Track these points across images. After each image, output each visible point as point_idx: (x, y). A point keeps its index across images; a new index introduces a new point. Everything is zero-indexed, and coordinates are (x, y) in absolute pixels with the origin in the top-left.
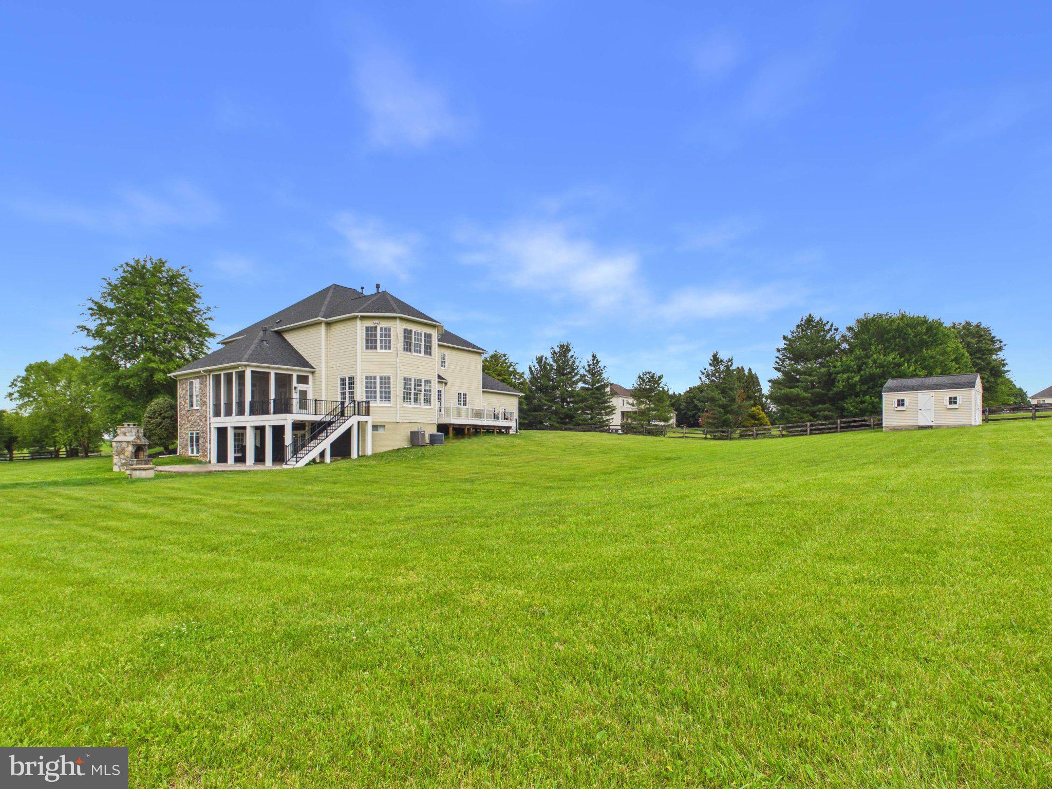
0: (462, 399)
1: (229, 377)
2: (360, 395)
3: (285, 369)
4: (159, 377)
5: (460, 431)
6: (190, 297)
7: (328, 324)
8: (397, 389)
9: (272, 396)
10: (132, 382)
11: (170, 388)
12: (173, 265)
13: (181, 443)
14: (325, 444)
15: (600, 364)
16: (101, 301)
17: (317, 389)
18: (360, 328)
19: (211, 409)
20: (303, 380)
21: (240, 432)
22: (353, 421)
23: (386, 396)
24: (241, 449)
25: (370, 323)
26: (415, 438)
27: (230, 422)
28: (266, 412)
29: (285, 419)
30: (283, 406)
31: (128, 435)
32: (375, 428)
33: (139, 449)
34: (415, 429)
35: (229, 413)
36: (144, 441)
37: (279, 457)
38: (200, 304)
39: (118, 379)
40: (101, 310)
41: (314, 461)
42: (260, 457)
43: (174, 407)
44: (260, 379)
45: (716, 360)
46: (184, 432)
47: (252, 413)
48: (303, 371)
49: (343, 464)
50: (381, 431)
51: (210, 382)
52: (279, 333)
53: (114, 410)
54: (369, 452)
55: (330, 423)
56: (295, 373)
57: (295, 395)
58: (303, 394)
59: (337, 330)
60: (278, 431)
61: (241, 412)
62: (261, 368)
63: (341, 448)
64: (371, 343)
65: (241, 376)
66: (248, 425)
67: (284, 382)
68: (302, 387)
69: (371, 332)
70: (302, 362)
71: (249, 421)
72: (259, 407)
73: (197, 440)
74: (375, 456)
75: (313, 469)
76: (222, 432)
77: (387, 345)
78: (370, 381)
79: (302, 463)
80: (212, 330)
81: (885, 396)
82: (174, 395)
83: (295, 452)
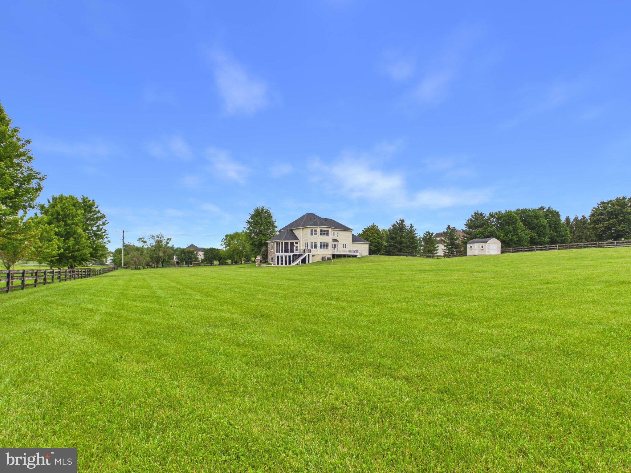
0: (344, 246)
1: (279, 243)
2: (309, 248)
3: (292, 241)
4: (263, 241)
5: (339, 256)
6: (270, 217)
7: (303, 228)
8: (318, 246)
9: (289, 248)
10: (257, 243)
11: (266, 245)
12: (266, 208)
13: (269, 260)
14: (300, 260)
15: (414, 228)
16: (249, 220)
17: (300, 246)
18: (309, 230)
19: (275, 251)
20: (297, 243)
21: (282, 257)
22: (306, 254)
23: (316, 248)
24: (282, 261)
25: (312, 229)
26: (323, 258)
27: (280, 254)
28: (288, 252)
29: (291, 254)
30: (292, 251)
31: (259, 258)
32: (313, 256)
33: (261, 261)
34: (323, 256)
35: (279, 252)
36: (262, 259)
37: (290, 264)
38: (273, 219)
39: (253, 242)
40: (249, 222)
41: (297, 264)
42: (286, 264)
43: (267, 250)
44: (286, 244)
45: (449, 227)
46: (270, 257)
47: (285, 252)
48: (296, 241)
49: (304, 265)
50: (314, 257)
51: (275, 244)
52: (292, 230)
53: (253, 250)
54: (311, 262)
55: (301, 255)
56: (294, 241)
57: (295, 248)
58: (297, 247)
59: (304, 230)
60: (290, 257)
61: (282, 252)
62: (286, 241)
63: (304, 261)
64: (312, 234)
65: (282, 243)
66: (284, 255)
67: (292, 244)
68: (296, 245)
69: (312, 231)
70: (296, 238)
71: (284, 254)
72: (286, 251)
73: (273, 259)
74: (312, 263)
75: (297, 266)
76: (278, 257)
77: (316, 234)
78: (312, 244)
79: (294, 264)
80: (276, 225)
81: (468, 245)
82: (267, 247)
83: (293, 261)
